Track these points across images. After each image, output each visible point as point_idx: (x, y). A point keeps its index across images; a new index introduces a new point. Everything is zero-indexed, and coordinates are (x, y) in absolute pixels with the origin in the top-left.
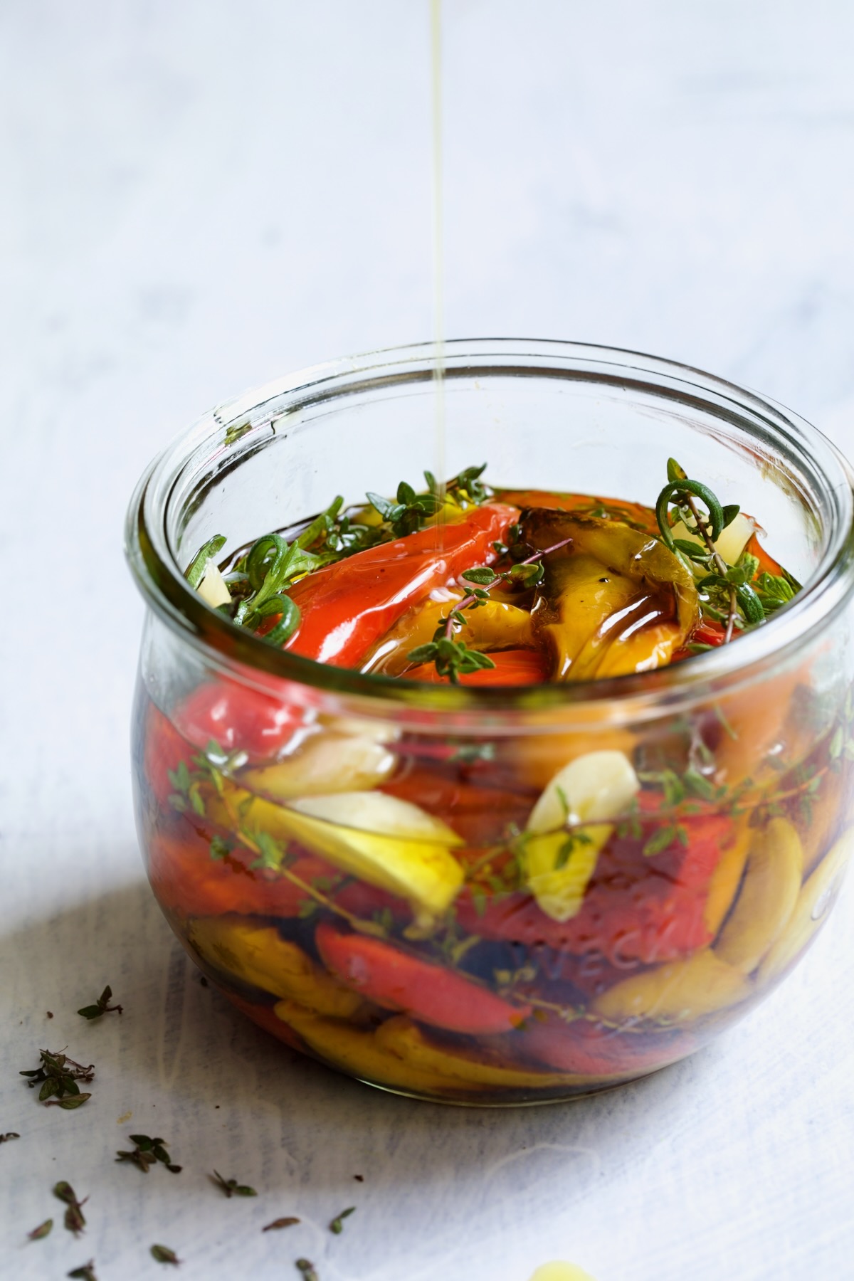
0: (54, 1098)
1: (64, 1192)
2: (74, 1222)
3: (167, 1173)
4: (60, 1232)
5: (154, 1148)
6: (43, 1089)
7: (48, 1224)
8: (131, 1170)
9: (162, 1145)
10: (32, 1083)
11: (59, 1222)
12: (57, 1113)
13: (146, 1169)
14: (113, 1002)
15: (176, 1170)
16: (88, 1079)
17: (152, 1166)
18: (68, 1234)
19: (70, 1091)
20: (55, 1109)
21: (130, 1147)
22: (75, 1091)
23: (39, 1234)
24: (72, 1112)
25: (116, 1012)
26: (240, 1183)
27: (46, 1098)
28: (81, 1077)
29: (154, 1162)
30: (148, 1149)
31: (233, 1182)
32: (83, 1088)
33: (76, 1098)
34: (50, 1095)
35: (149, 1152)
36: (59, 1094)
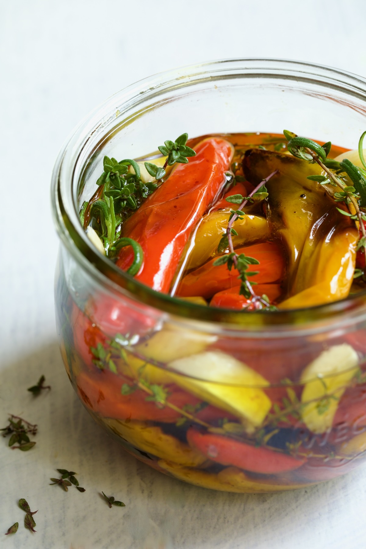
0: (17, 444)
1: (24, 505)
2: (30, 524)
3: (78, 491)
4: (22, 529)
5: (70, 476)
6: (11, 440)
7: (16, 525)
8: (58, 490)
9: (74, 476)
10: (5, 435)
11: (22, 524)
12: (18, 454)
13: (67, 490)
14: (46, 384)
15: (82, 490)
16: (34, 433)
17: (69, 487)
18: (27, 531)
19: (24, 440)
20: (17, 451)
21: (58, 476)
22: (28, 440)
23: (12, 530)
24: (27, 453)
25: (47, 390)
26: (116, 499)
27: (12, 444)
28: (30, 431)
29: (70, 485)
30: (66, 477)
31: (112, 498)
32: (32, 439)
33: (28, 444)
34: (14, 442)
35: (67, 479)
36: (19, 442)
